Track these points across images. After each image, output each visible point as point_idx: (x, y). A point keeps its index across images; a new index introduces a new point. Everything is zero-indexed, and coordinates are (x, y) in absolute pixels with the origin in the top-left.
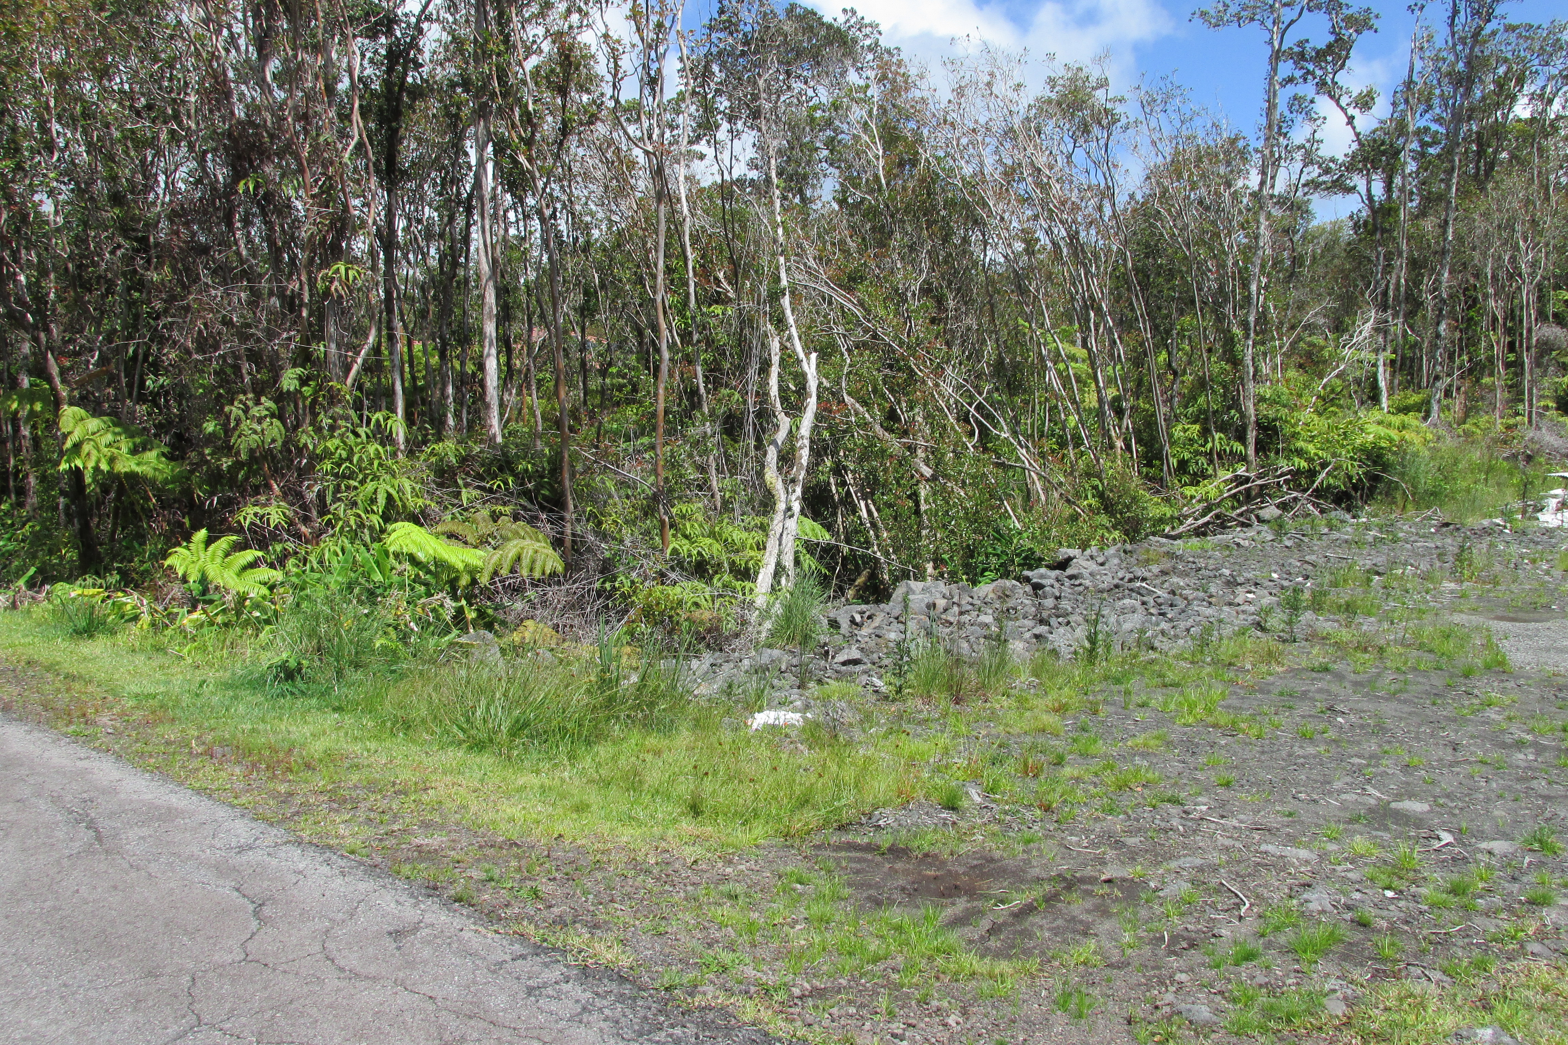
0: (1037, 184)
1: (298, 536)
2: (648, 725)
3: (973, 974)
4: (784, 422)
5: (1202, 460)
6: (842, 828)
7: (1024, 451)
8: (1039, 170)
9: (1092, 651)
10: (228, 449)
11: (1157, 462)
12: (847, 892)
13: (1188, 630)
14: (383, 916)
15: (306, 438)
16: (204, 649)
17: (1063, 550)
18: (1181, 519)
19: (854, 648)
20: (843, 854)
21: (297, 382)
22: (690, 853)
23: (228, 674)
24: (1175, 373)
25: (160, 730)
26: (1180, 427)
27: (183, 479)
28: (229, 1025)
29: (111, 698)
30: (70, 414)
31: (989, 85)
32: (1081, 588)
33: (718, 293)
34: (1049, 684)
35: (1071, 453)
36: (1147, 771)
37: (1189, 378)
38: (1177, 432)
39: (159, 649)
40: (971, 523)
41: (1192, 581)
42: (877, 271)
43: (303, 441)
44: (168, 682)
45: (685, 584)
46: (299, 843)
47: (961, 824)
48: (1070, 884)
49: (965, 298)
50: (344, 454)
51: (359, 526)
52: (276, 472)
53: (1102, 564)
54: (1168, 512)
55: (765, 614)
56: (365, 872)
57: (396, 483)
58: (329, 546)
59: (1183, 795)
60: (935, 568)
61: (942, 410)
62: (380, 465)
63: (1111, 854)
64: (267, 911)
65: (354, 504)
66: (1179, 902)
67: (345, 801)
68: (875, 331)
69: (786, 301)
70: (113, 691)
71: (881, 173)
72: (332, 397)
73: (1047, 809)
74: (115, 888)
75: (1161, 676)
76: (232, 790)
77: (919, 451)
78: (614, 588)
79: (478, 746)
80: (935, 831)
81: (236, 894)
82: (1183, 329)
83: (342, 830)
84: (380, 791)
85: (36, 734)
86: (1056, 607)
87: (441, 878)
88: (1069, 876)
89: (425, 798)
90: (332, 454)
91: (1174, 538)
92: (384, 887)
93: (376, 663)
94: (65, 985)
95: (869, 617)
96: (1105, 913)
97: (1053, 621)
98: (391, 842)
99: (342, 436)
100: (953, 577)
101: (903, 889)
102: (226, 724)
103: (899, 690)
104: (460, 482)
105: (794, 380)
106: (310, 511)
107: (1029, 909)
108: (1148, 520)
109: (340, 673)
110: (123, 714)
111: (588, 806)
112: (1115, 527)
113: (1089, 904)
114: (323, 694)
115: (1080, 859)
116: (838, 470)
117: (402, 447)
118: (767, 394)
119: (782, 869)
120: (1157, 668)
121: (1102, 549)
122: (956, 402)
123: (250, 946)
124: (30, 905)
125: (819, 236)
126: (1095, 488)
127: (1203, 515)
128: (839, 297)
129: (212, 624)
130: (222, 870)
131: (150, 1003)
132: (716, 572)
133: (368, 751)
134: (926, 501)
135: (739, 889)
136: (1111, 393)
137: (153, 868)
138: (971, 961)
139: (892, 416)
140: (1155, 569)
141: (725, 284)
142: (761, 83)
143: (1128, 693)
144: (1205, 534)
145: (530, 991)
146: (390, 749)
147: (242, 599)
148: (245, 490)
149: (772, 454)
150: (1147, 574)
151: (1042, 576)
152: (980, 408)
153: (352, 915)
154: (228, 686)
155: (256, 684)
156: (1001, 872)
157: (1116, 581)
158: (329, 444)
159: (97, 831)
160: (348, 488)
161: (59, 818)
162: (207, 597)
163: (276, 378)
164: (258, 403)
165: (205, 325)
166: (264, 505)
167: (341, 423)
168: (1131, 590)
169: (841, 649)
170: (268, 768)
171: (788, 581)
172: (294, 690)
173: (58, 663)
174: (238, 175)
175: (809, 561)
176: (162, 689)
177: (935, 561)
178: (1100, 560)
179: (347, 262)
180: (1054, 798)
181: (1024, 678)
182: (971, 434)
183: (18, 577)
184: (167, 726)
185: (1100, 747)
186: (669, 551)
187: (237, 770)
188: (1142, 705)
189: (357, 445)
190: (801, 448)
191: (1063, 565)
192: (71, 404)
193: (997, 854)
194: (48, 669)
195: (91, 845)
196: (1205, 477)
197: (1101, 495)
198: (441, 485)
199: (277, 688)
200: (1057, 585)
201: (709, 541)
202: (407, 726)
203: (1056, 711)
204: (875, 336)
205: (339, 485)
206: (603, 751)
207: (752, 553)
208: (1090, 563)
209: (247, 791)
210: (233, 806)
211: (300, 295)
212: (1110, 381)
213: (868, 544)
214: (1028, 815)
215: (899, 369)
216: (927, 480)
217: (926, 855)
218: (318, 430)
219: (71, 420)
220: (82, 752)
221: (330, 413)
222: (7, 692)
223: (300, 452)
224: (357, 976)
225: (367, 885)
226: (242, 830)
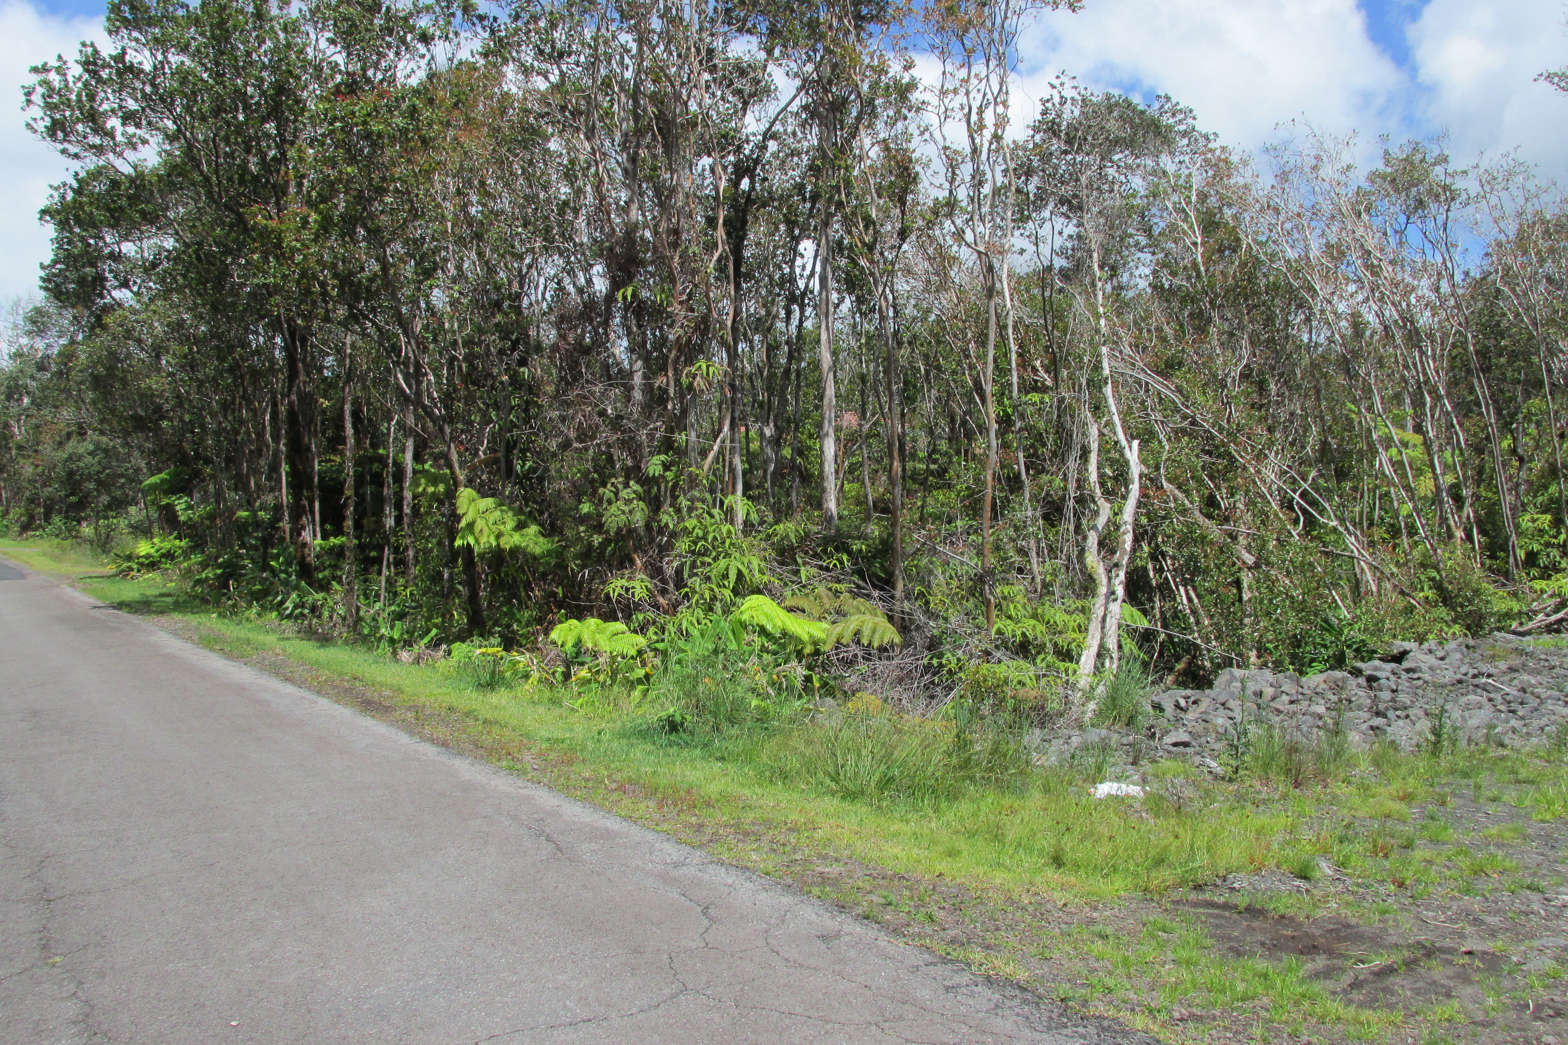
0: (1367, 267)
1: (657, 607)
2: (1002, 787)
3: (1339, 1019)
4: (1105, 510)
5: (1555, 553)
6: (1198, 887)
7: (1353, 539)
8: (1369, 253)
9: (1437, 744)
10: (599, 527)
11: (1502, 554)
12: (1209, 942)
13: (1542, 729)
14: (808, 924)
15: (667, 518)
16: (590, 703)
17: (1397, 642)
18: (1530, 615)
19: (1181, 731)
20: (1201, 910)
21: (661, 468)
22: (1059, 897)
23: (619, 725)
24: (1521, 460)
25: (575, 769)
26: (1527, 517)
27: (559, 554)
28: (709, 992)
29: (526, 741)
30: (465, 494)
31: (1315, 168)
32: (1420, 682)
33: (1036, 381)
34: (1391, 773)
35: (1405, 541)
36: (1504, 860)
37: (1538, 465)
38: (1525, 521)
39: (556, 702)
40: (1299, 612)
41: (1545, 680)
42: (1195, 358)
43: (664, 520)
44: (569, 730)
45: (1010, 663)
46: (721, 863)
47: (1315, 892)
48: (1430, 952)
49: (1288, 382)
50: (701, 534)
51: (711, 599)
52: (640, 549)
53: (1442, 659)
54: (1516, 607)
55: (1088, 696)
56: (782, 890)
57: (745, 560)
58: (686, 617)
59: (1543, 883)
60: (1259, 657)
61: (1263, 497)
62: (732, 544)
63: (1468, 930)
64: (712, 912)
65: (708, 579)
66: (1543, 976)
67: (748, 834)
68: (1193, 418)
69: (1108, 390)
70: (527, 735)
71: (1199, 259)
72: (691, 481)
73: (1401, 885)
74: (585, 887)
75: (1514, 772)
76: (652, 820)
77: (1240, 538)
78: (941, 665)
79: (850, 796)
80: (1290, 895)
81: (683, 898)
82: (1529, 413)
83: (752, 856)
84: (776, 828)
85: (477, 766)
86: (1393, 700)
87: (846, 900)
88: (1428, 944)
89: (816, 835)
90: (690, 532)
91: (1523, 634)
92: (802, 902)
93: (750, 720)
95: (1194, 702)
96: (1466, 980)
97: (1391, 714)
98: (796, 868)
99: (699, 516)
100: (1278, 666)
101: (1263, 944)
102: (629, 766)
103: (1236, 771)
104: (799, 561)
105: (1111, 466)
106: (668, 584)
107: (1389, 970)
108: (1492, 614)
109: (718, 729)
110: (541, 754)
111: (959, 852)
112: (1454, 621)
113: (1450, 971)
114: (705, 745)
115: (1439, 932)
116: (1156, 555)
117: (741, 527)
118: (1086, 479)
119: (1144, 918)
120: (1509, 764)
121: (1441, 643)
122: (1279, 489)
123: (707, 937)
125: (1135, 323)
126: (1432, 579)
127: (1556, 611)
128: (1157, 383)
130: (665, 879)
131: (643, 972)
132: (1039, 653)
133: (756, 794)
134: (1250, 588)
135: (1109, 931)
136: (1449, 479)
137: (610, 874)
138: (1335, 1007)
139: (1211, 502)
140: (1503, 665)
141: (1042, 373)
142: (1083, 179)
143: (1478, 787)
144: (1558, 631)
145: (947, 989)
146: (774, 795)
147: (613, 661)
148: (612, 564)
149: (1092, 540)
150: (1492, 670)
151: (1376, 669)
152: (1304, 495)
153: (783, 921)
154: (622, 735)
155: (644, 734)
156: (1358, 937)
157: (1459, 676)
158: (687, 524)
159: (555, 843)
160: (703, 564)
161: (522, 832)
162: (580, 660)
163: (643, 465)
164: (626, 485)
165: (585, 417)
166: (630, 579)
167: (699, 504)
168: (1476, 686)
169: (1168, 732)
170: (674, 804)
171: (1111, 662)
172: (677, 741)
173: (474, 710)
174: (616, 284)
175: (1130, 646)
176: (568, 735)
177: (1259, 650)
178: (1440, 654)
179: (708, 360)
180: (1409, 877)
181: (1365, 766)
182: (1296, 522)
183: (421, 639)
184: (580, 765)
185: (1451, 834)
186: (994, 631)
187: (650, 804)
188: (1494, 800)
189: (712, 525)
190: (1124, 533)
191: (1399, 658)
192: (466, 486)
193: (1353, 921)
194: (467, 714)
195: (555, 854)
196: (1558, 571)
197: (1438, 586)
198: (782, 563)
199: (664, 740)
200: (1393, 678)
201: (1032, 622)
202: (784, 776)
203: (1402, 799)
204: (1194, 423)
205: (694, 562)
206: (964, 807)
207: (1074, 635)
208: (1429, 657)
209: (664, 821)
210: (657, 832)
211: (666, 391)
212: (1446, 467)
213: (1187, 629)
214: (1382, 890)
215: (1219, 456)
216: (1250, 568)
217: (1282, 917)
218: (678, 511)
219: (466, 501)
220: (520, 783)
221: (688, 496)
222: (441, 732)
223: (661, 532)
224: (801, 965)
225: (787, 900)
226: (671, 851)
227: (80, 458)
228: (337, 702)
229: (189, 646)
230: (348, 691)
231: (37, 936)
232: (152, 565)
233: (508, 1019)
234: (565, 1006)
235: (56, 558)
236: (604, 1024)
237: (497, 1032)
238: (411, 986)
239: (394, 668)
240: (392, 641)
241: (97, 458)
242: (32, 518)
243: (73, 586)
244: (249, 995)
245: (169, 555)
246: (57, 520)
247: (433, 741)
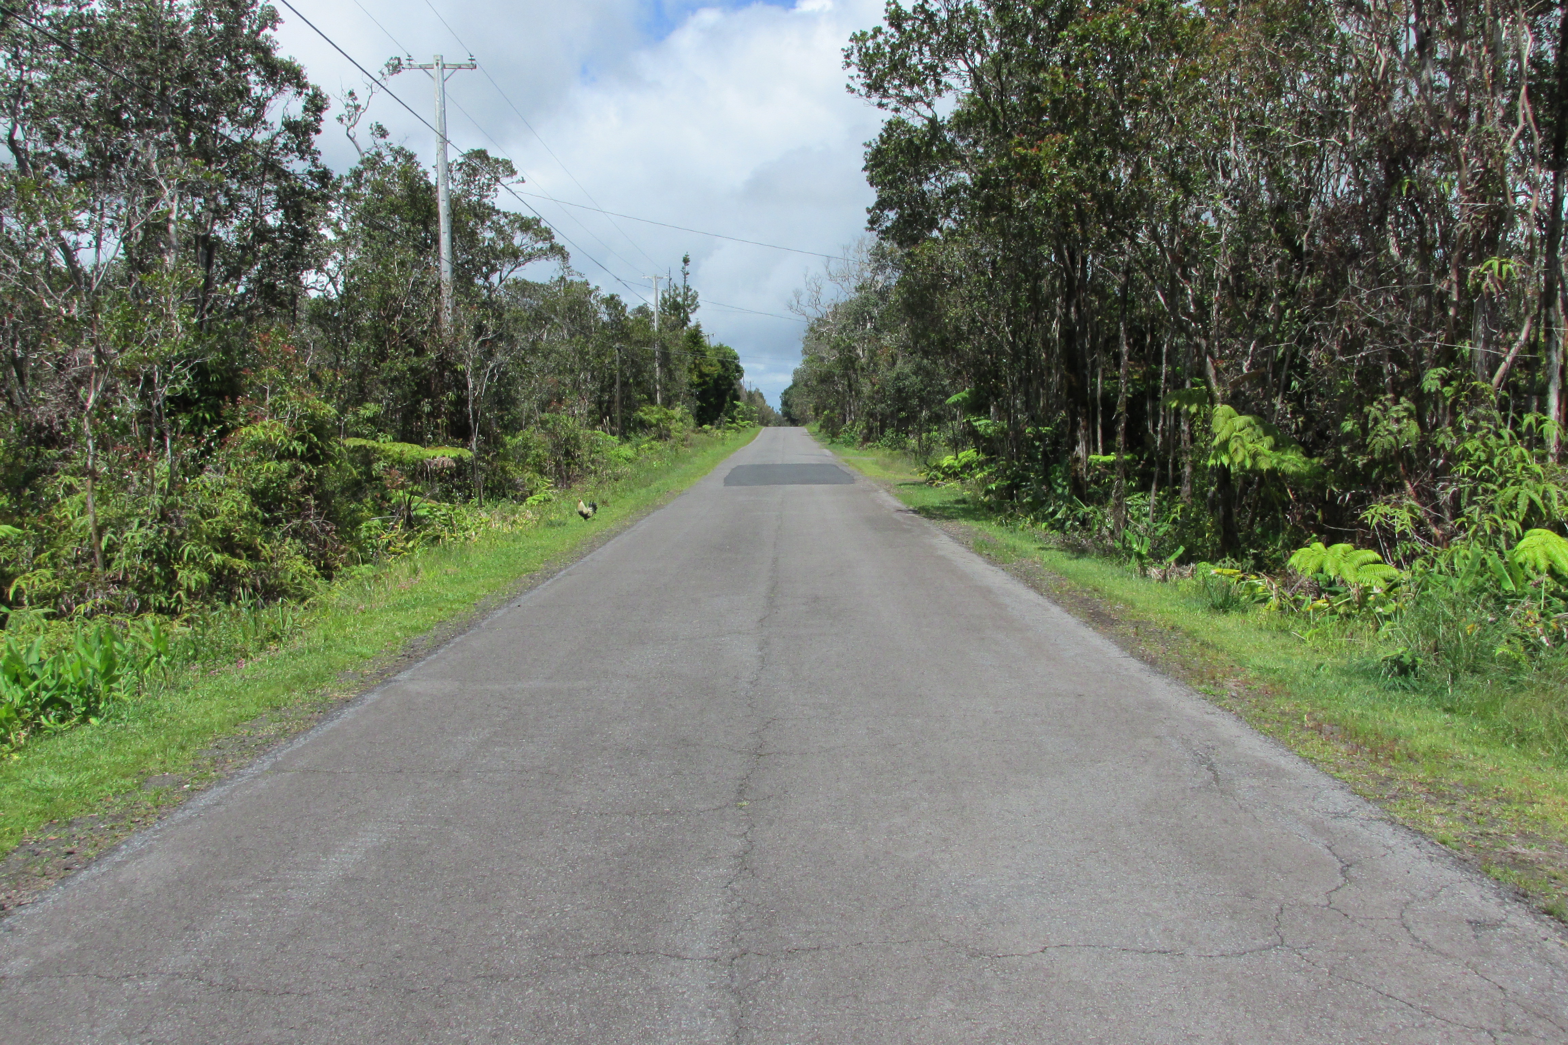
1: (1428, 537)
10: (1361, 448)
14: (1465, 905)
15: (1445, 438)
16: (1323, 635)
21: (1438, 383)
23: (1345, 661)
25: (1276, 701)
27: (1319, 474)
28: (1306, 953)
29: (1237, 667)
30: (1221, 413)
39: (1284, 630)
43: (1440, 441)
44: (1287, 661)
46: (1392, 822)
50: (1484, 456)
51: (1493, 532)
52: (1410, 472)
56: (1454, 863)
57: (1541, 488)
58: (1460, 549)
62: (1524, 468)
64: (1353, 871)
65: (1491, 508)
67: (1443, 796)
70: (1239, 661)
72: (1475, 397)
74: (1226, 821)
76: (1336, 765)
81: (1327, 851)
83: (1436, 820)
84: (1481, 794)
85: (1175, 687)
87: (1533, 888)
89: (1529, 811)
90: (1471, 455)
92: (1470, 880)
93: (1495, 671)
94: (1180, 885)
98: (1485, 843)
99: (1484, 436)
102: (1337, 705)
106: (1442, 512)
109: (1455, 676)
110: (1246, 682)
114: (1435, 693)
117: (1553, 450)
123: (1334, 896)
124: (1158, 818)
129: (1333, 612)
130: (1317, 828)
131: (1244, 917)
133: (1475, 754)
137: (1259, 813)
146: (1498, 758)
147: (1365, 592)
148: (1379, 488)
153: (1434, 896)
154: (1344, 672)
155: (1369, 673)
158: (1468, 446)
159: (1215, 773)
160: (1485, 491)
161: (1187, 756)
162: (1332, 589)
163: (1417, 378)
164: (1396, 402)
165: (1350, 327)
166: (1395, 505)
167: (1483, 423)
170: (1371, 752)
172: (1406, 685)
173: (1196, 631)
174: (1390, 177)
176: (1282, 665)
179: (1501, 257)
183: (1170, 554)
184: (1284, 698)
187: (1343, 748)
189: (1499, 446)
192: (1223, 403)
194: (1188, 635)
195: (1210, 783)
199: (1390, 681)
202: (1522, 739)
205: (1476, 488)
209: (1349, 768)
210: (1334, 778)
211: (1448, 294)
218: (1458, 430)
219: (1222, 420)
220: (1210, 708)
221: (1472, 413)
222: (1155, 649)
223: (1436, 453)
224: (1430, 948)
225: (1453, 875)
226: (1340, 799)
227: (907, 377)
228: (1068, 612)
229: (962, 549)
230: (1084, 602)
231: (738, 782)
232: (952, 474)
233: (1085, 933)
234: (1147, 933)
235: (885, 467)
236: (1178, 959)
237: (1069, 942)
238: (1013, 882)
239: (1136, 582)
240: (1139, 556)
241: (920, 378)
242: (871, 430)
243: (888, 491)
244: (873, 862)
245: (967, 466)
246: (889, 432)
247: (1142, 658)
